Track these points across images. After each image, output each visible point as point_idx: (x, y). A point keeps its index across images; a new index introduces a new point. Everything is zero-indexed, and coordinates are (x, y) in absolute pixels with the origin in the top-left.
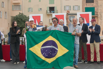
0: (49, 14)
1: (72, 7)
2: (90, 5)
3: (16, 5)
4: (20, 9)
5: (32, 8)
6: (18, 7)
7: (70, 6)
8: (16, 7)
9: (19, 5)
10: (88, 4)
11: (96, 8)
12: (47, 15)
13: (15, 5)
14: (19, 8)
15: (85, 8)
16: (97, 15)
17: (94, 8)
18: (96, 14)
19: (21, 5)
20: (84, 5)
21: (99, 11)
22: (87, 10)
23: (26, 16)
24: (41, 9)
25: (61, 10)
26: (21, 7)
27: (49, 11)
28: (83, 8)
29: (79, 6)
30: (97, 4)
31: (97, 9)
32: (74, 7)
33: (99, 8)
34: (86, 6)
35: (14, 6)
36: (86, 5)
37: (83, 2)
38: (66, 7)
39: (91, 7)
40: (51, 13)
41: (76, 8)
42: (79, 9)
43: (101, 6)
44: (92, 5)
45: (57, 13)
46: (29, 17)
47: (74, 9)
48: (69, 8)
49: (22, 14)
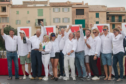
0: (38, 26)
1: (61, 20)
2: (80, 17)
3: (4, 17)
4: (7, 22)
5: (20, 21)
6: (5, 19)
7: (60, 19)
8: (4, 19)
9: (7, 17)
10: (78, 16)
11: (86, 21)
12: (36, 27)
13: (2, 17)
14: (7, 20)
15: (75, 20)
16: (88, 27)
17: (85, 20)
18: (86, 26)
19: (8, 17)
20: (74, 18)
21: (90, 24)
22: (77, 22)
23: (14, 28)
24: (29, 21)
25: (50, 23)
26: (8, 19)
27: (37, 24)
28: (72, 21)
29: (69, 19)
30: (88, 16)
31: (88, 22)
32: (63, 19)
33: (90, 21)
34: (76, 19)
35: (1, 19)
36: (76, 17)
37: (73, 14)
38: (55, 19)
39: (81, 19)
40: (40, 25)
41: (66, 20)
42: (69, 22)
43: (91, 18)
44: (83, 17)
45: (46, 25)
46: (16, 29)
47: (63, 22)
48: (59, 20)
49: (10, 26)
